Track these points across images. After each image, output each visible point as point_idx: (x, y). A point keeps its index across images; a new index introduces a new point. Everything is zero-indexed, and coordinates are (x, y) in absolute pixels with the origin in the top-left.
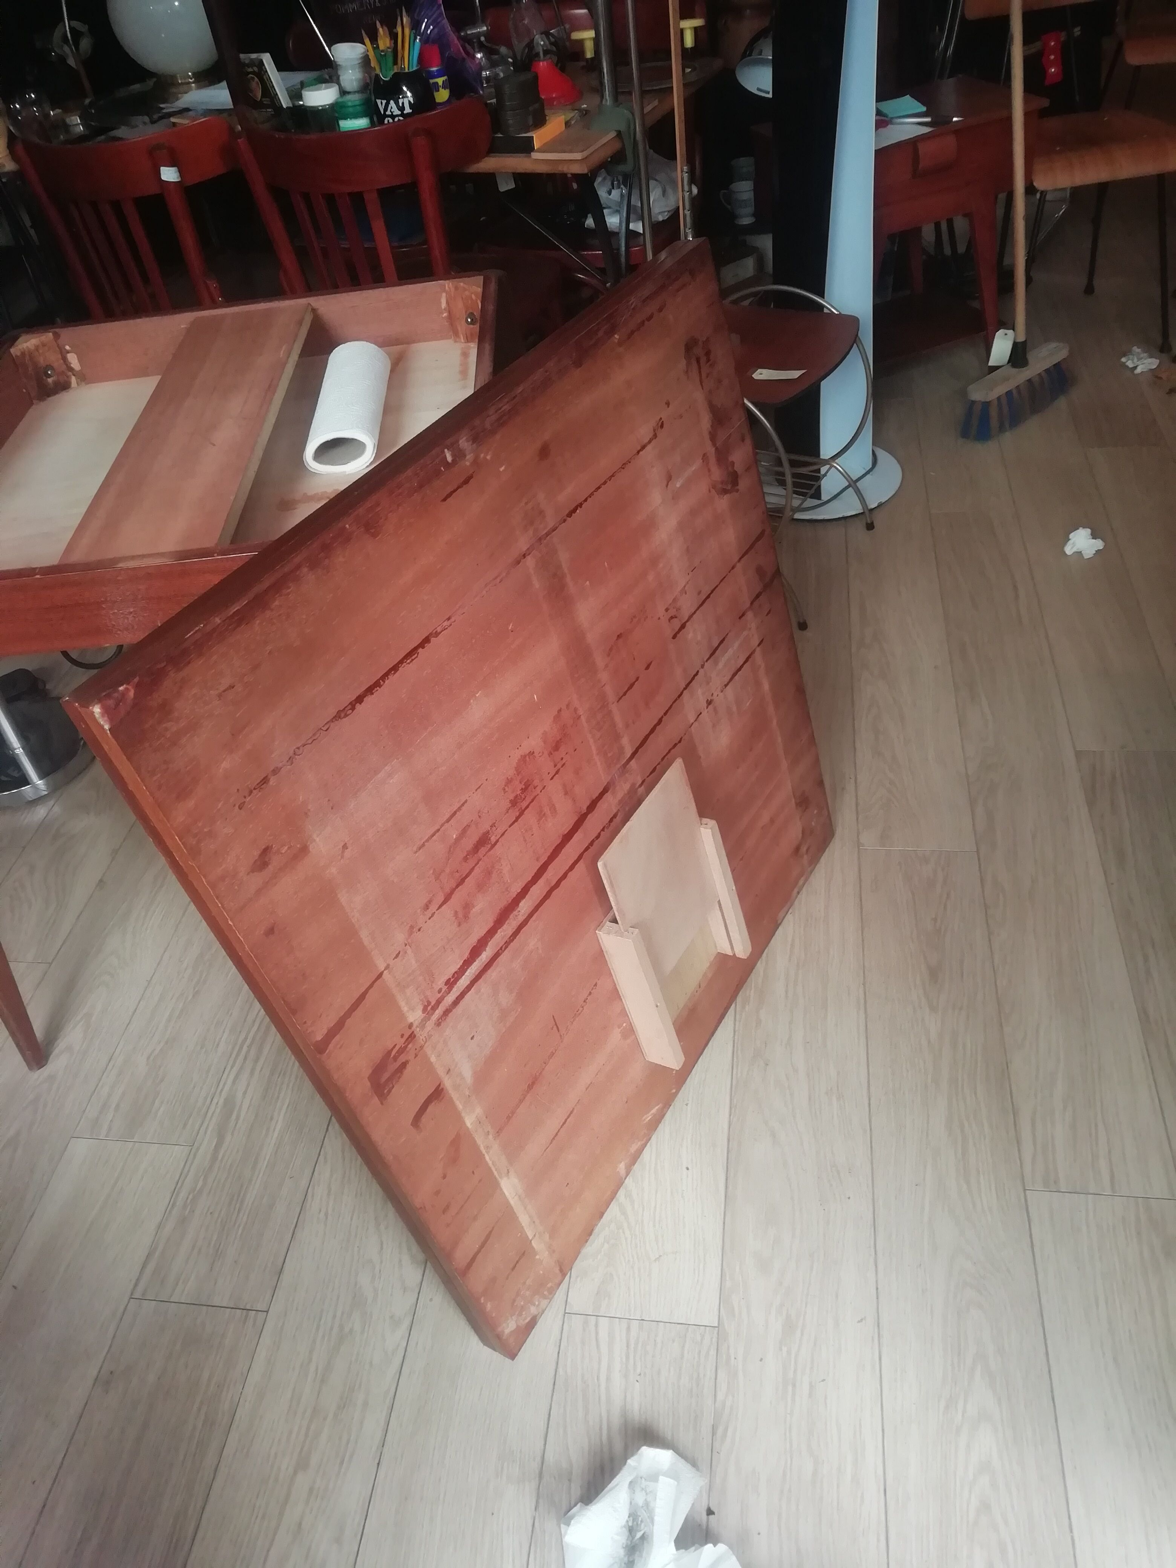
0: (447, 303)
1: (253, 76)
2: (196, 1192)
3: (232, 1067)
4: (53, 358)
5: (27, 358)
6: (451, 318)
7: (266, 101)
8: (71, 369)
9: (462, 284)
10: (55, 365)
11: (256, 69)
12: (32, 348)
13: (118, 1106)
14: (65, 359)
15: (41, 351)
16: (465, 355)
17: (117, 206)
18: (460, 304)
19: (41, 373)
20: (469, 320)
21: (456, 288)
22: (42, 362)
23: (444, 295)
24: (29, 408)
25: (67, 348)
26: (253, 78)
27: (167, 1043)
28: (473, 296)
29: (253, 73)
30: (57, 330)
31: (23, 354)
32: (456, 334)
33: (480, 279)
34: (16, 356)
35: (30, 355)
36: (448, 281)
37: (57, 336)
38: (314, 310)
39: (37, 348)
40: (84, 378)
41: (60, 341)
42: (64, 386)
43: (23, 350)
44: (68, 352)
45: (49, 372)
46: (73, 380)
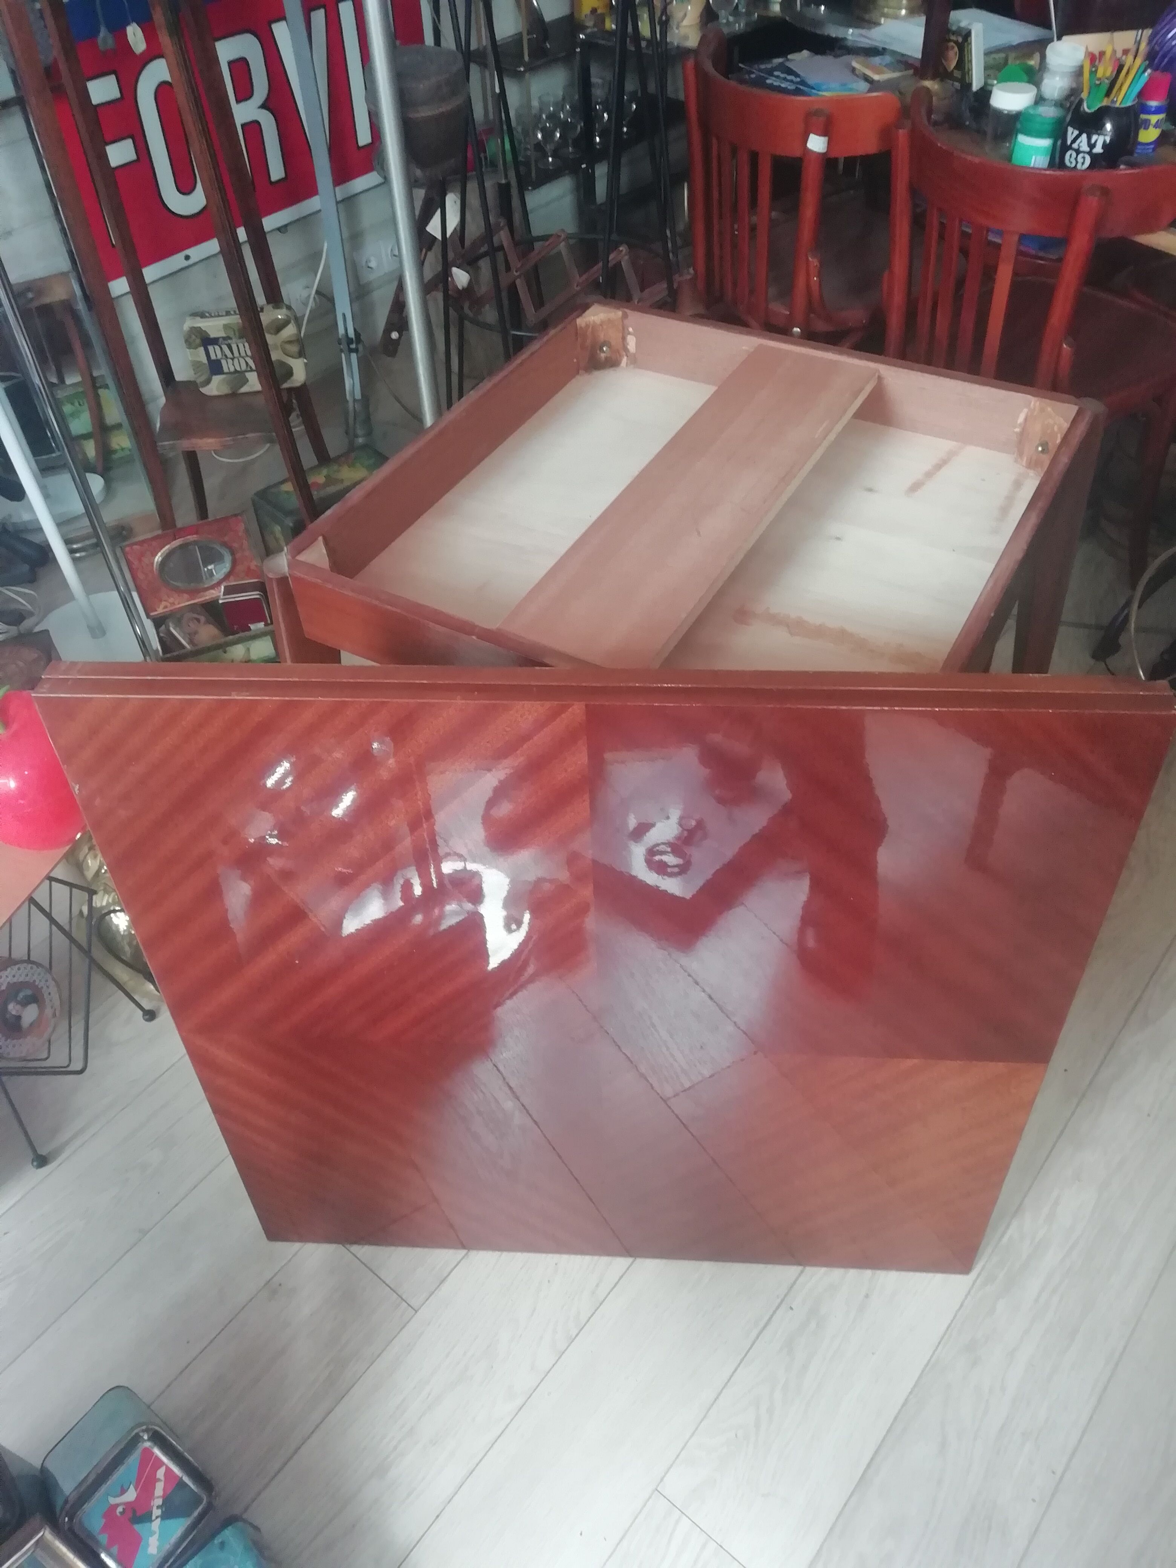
0: (1026, 420)
1: (954, 45)
4: (613, 336)
5: (590, 329)
6: (1023, 436)
7: (957, 74)
8: (626, 349)
9: (1049, 409)
10: (613, 343)
11: (960, 40)
12: (598, 322)
14: (624, 339)
15: (605, 327)
16: (1018, 485)
17: (754, 158)
18: (1038, 427)
19: (597, 346)
20: (1040, 449)
21: (1042, 410)
22: (602, 337)
23: (1026, 410)
24: (573, 376)
25: (631, 330)
26: (953, 48)
28: (1056, 428)
29: (956, 42)
30: (628, 311)
31: (587, 326)
32: (1021, 454)
33: (1075, 408)
34: (581, 327)
35: (594, 327)
36: (1036, 399)
37: (625, 316)
38: (880, 379)
39: (602, 324)
40: (634, 361)
41: (626, 322)
42: (612, 363)
43: (588, 323)
44: (629, 333)
45: (605, 349)
46: (625, 360)
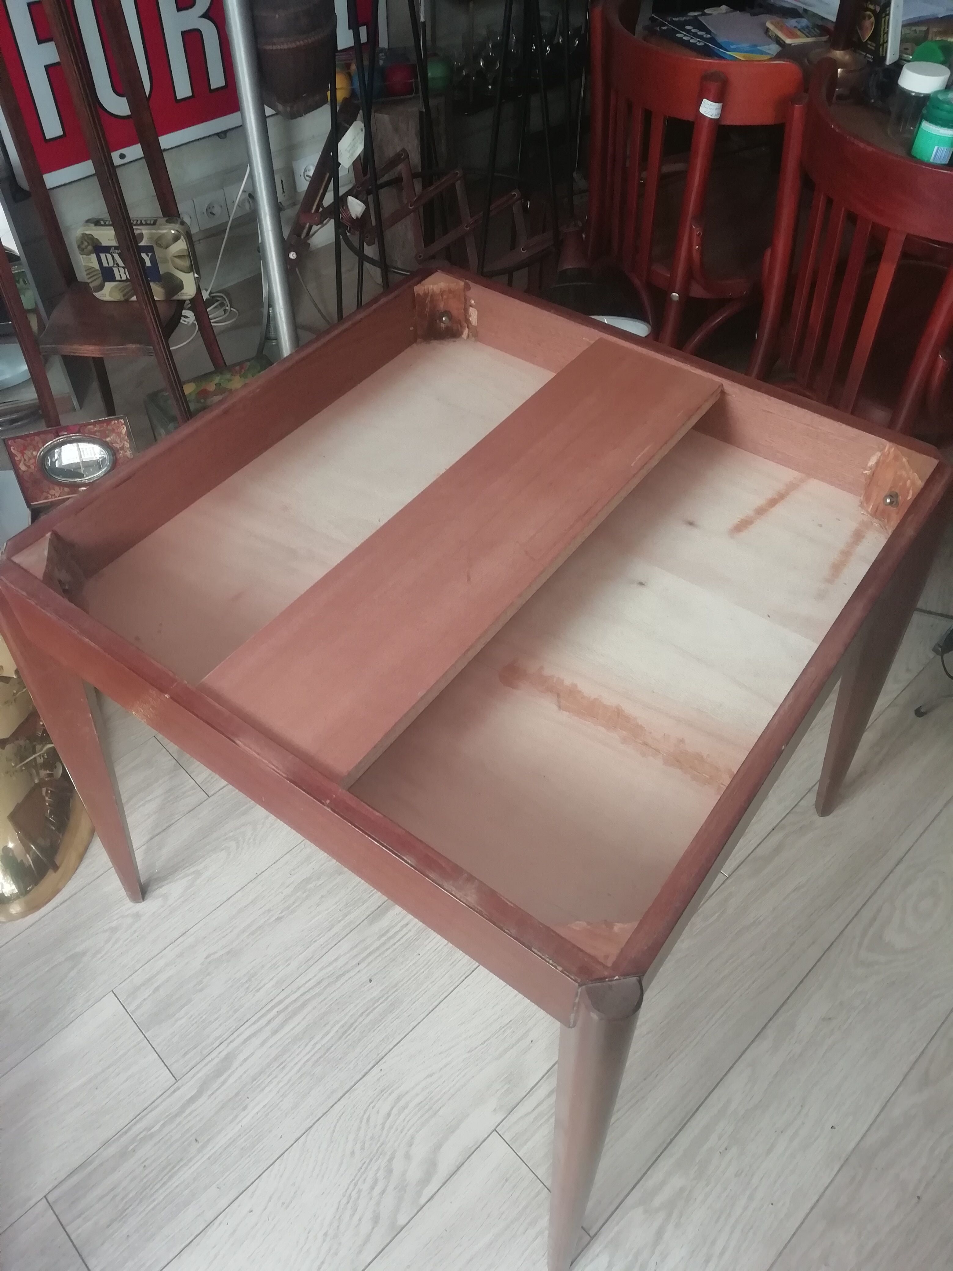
0: (877, 463)
1: (872, 15)
2: (149, 1133)
3: (254, 1023)
4: (454, 307)
5: (429, 299)
6: (872, 480)
8: (468, 321)
9: (904, 460)
10: (455, 313)
11: (878, 9)
12: (438, 291)
13: (157, 989)
14: (466, 310)
15: (445, 297)
16: (858, 536)
17: (648, 115)
18: (889, 475)
19: (434, 317)
20: (888, 501)
21: (896, 458)
22: (441, 306)
23: (878, 454)
24: (410, 344)
25: (473, 302)
26: (870, 17)
27: (228, 953)
28: (908, 482)
29: (873, 12)
30: (470, 283)
31: (426, 295)
32: (868, 498)
33: (935, 462)
34: (418, 294)
35: (433, 297)
36: (891, 444)
37: (467, 288)
38: (723, 393)
39: (442, 293)
40: (475, 335)
41: (469, 294)
42: (452, 334)
43: (427, 291)
44: (471, 306)
45: (444, 319)
46: (466, 331)
